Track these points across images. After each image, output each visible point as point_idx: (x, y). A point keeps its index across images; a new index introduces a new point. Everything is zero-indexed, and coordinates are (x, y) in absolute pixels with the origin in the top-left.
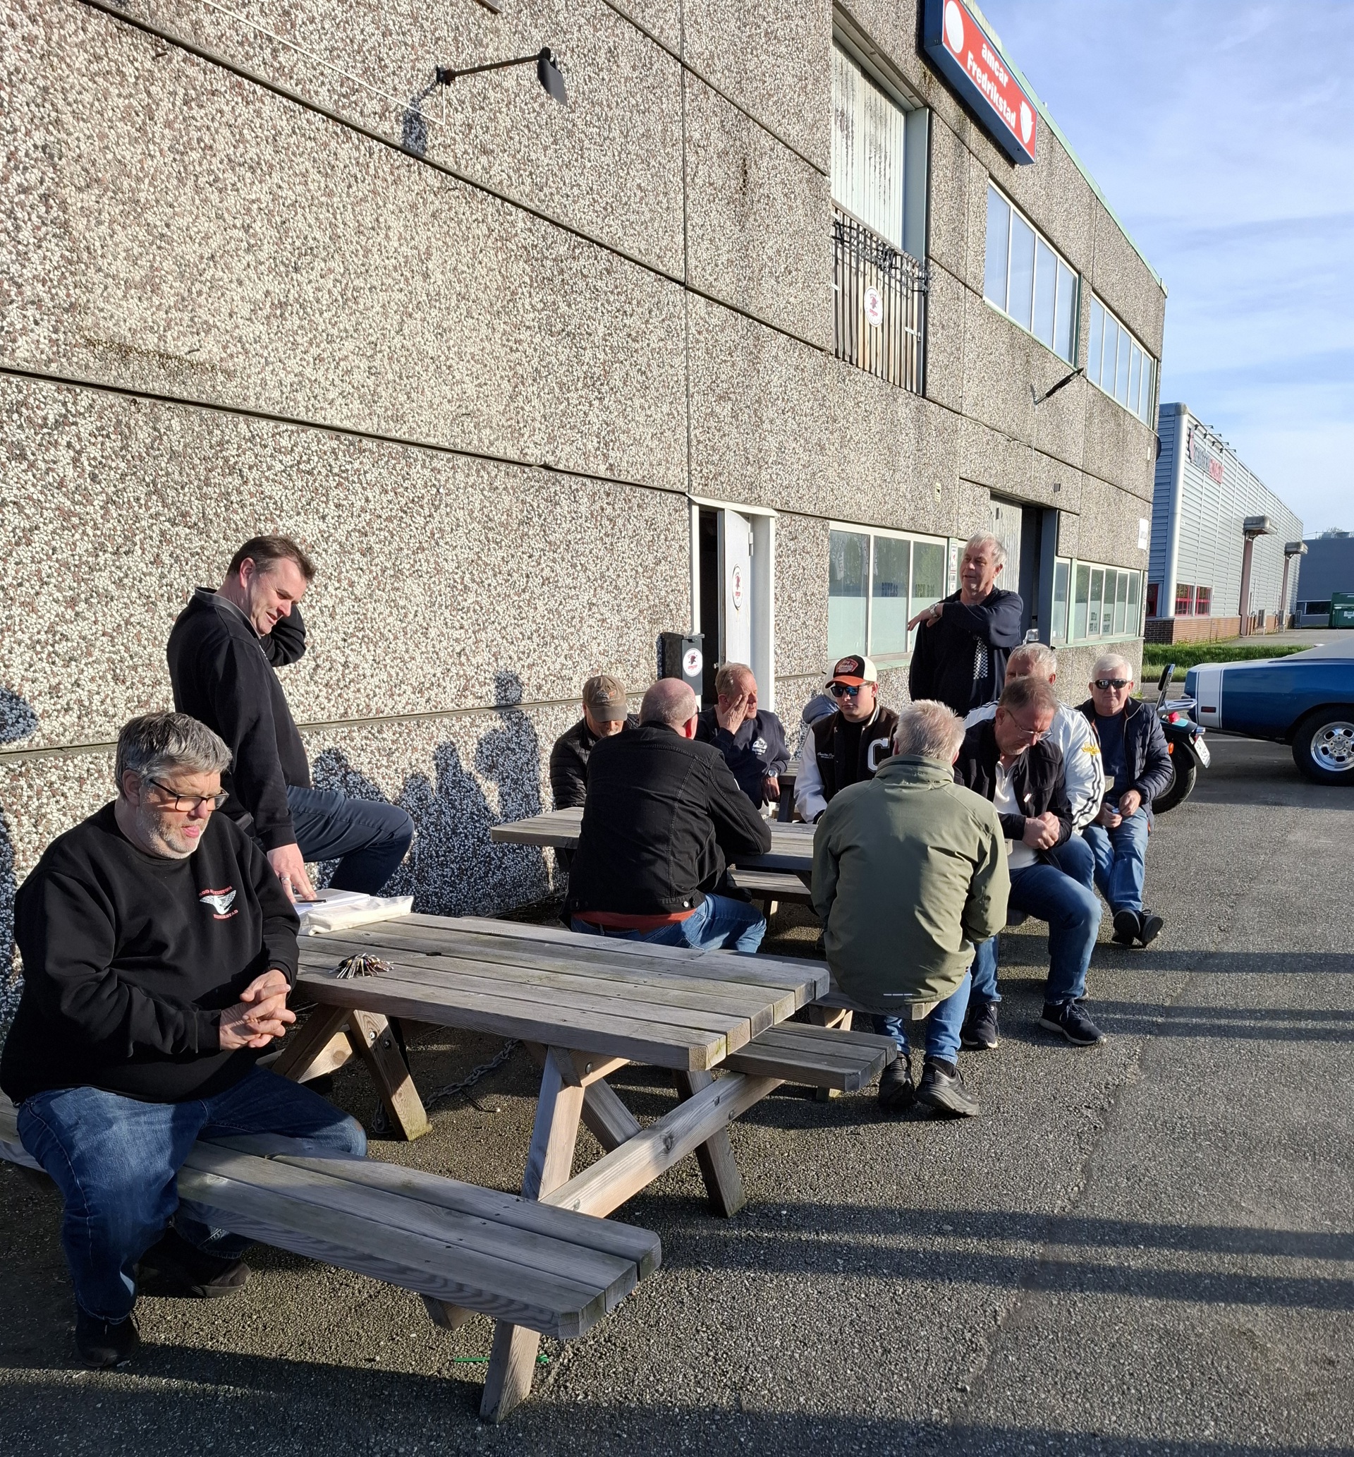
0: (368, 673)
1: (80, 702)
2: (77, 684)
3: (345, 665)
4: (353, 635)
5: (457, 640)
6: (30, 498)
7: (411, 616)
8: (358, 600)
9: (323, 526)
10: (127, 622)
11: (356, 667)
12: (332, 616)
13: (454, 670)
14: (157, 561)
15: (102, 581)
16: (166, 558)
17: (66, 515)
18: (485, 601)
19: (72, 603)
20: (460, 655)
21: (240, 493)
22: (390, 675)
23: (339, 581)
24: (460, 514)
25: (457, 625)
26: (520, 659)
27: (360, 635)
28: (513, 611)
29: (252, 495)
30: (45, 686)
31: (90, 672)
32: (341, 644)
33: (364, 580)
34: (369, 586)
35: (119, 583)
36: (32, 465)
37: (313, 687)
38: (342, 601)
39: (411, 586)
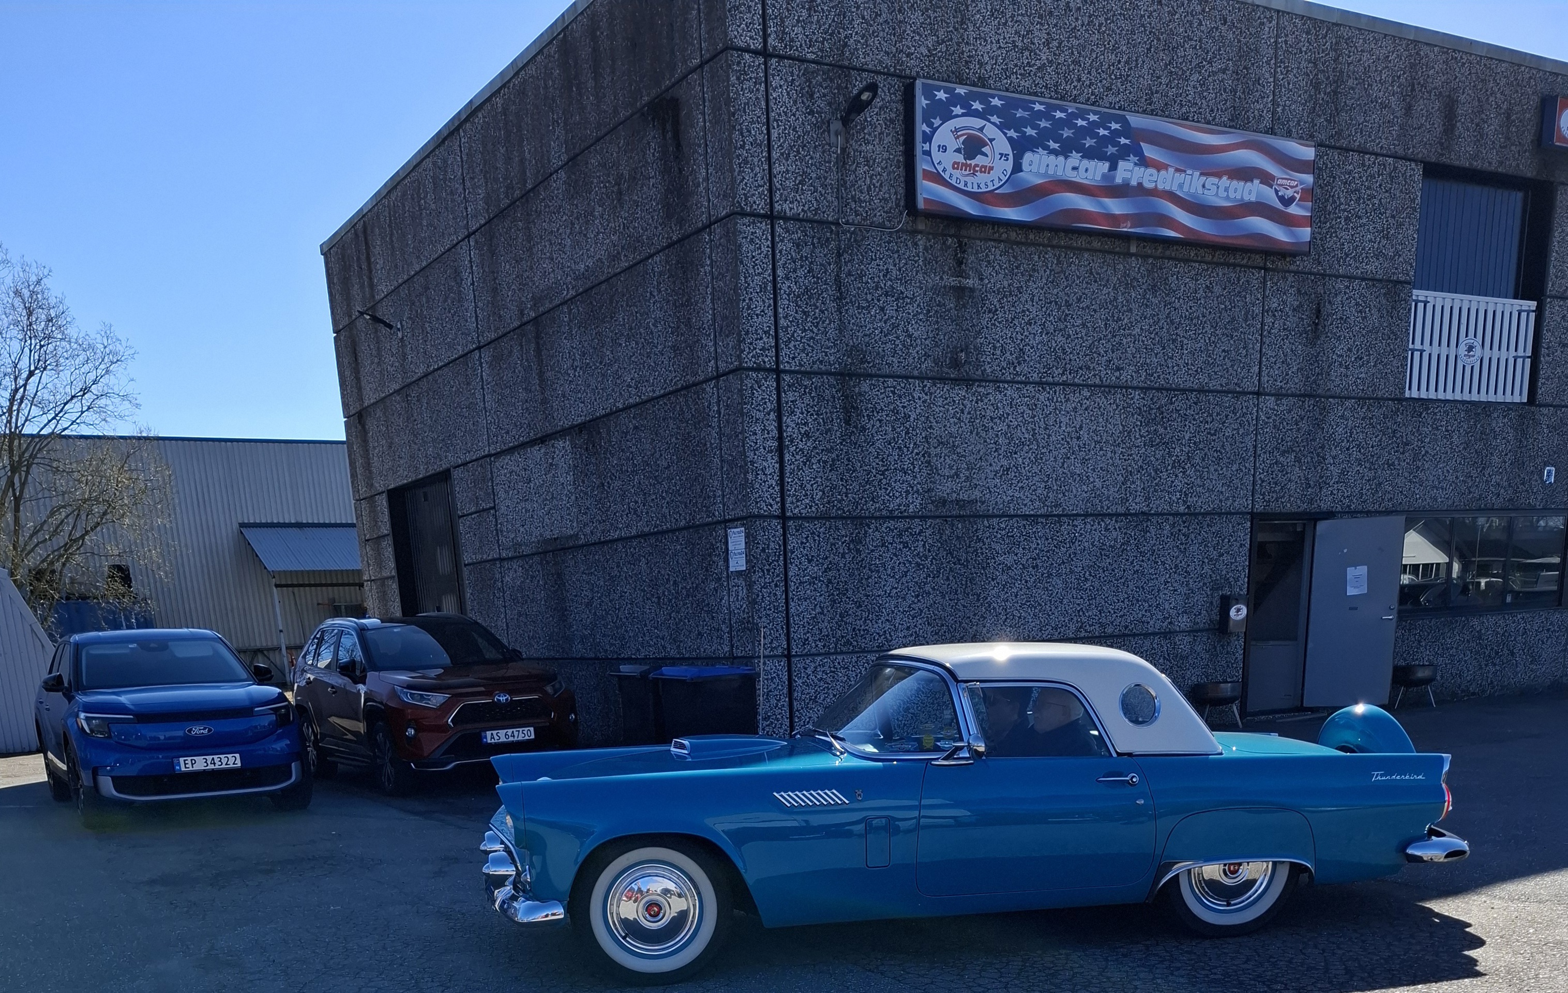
0: (1030, 621)
1: (916, 632)
2: (915, 626)
3: (1020, 618)
4: (1025, 604)
5: (1078, 604)
6: (908, 560)
7: (1054, 594)
8: (1028, 588)
9: (1016, 558)
10: (935, 603)
11: (1025, 618)
12: (1016, 596)
13: (1075, 619)
14: (948, 579)
15: (928, 588)
16: (951, 578)
17: (918, 564)
18: (1097, 584)
19: (917, 596)
20: (1079, 611)
21: (982, 549)
22: (1041, 622)
23: (1021, 581)
24: (1086, 544)
25: (1079, 597)
26: (1115, 613)
27: (1028, 604)
28: (1113, 589)
29: (986, 549)
30: (905, 626)
31: (920, 621)
32: (1018, 608)
33: (1032, 580)
34: (1034, 582)
35: (933, 589)
36: (910, 549)
37: (1004, 627)
38: (1021, 590)
39: (1055, 580)
